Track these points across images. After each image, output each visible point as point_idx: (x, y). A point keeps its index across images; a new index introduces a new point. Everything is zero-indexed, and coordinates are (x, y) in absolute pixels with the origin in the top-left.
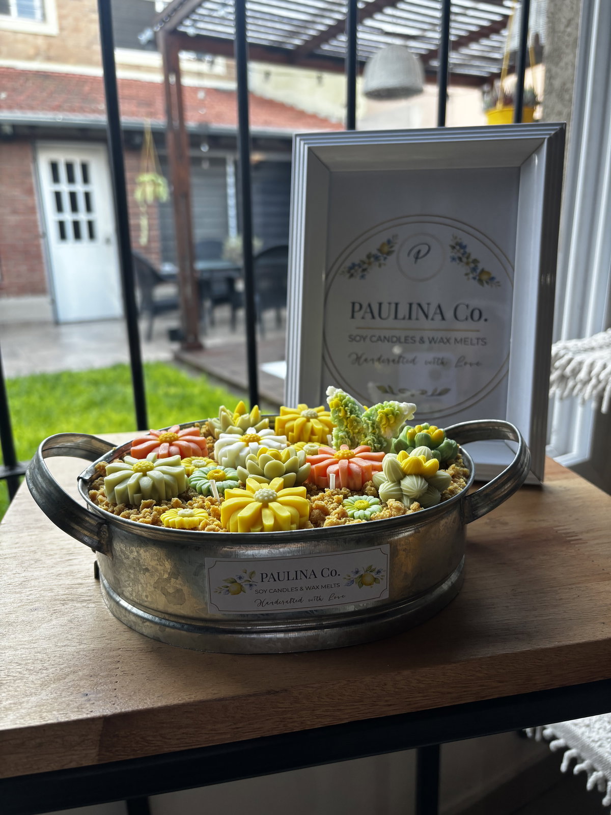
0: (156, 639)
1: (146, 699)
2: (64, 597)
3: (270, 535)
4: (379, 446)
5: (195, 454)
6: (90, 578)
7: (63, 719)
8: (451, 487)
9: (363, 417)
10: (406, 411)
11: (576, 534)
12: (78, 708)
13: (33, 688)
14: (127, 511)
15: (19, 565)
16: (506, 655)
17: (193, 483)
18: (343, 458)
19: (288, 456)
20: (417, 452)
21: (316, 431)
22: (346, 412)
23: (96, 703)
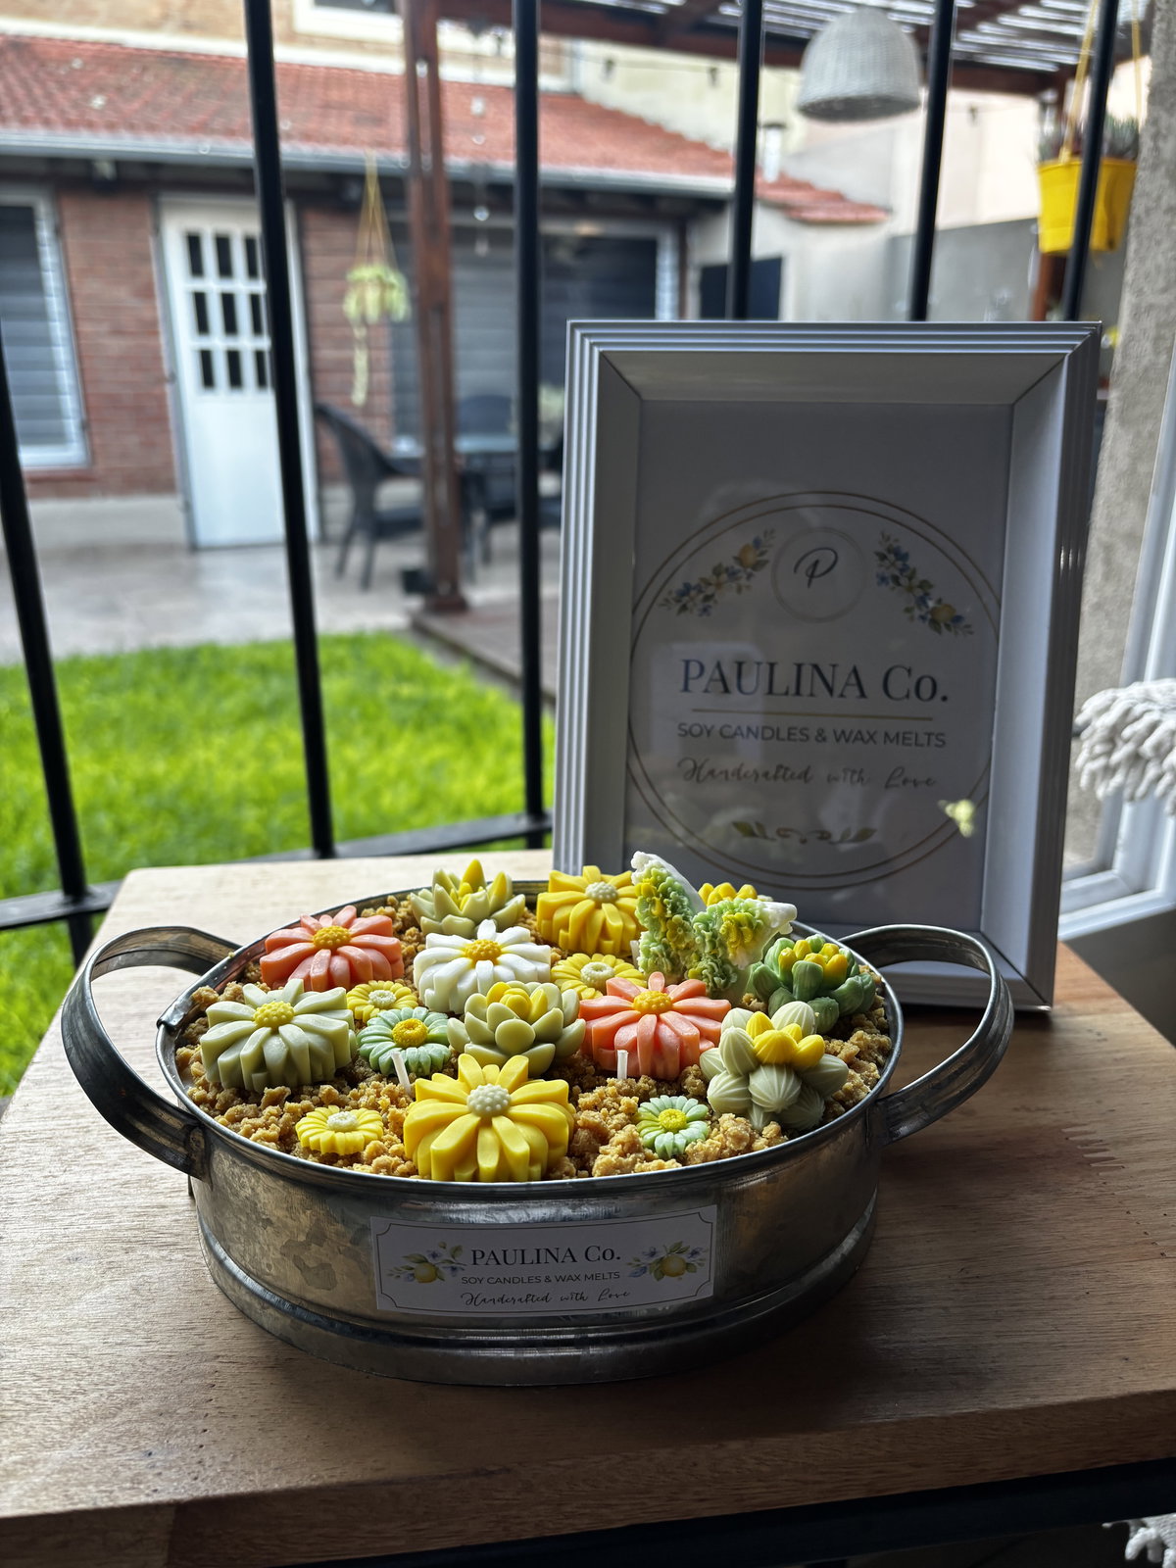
0: (286, 1341)
1: (253, 1473)
2: (129, 1233)
3: (488, 1190)
4: (723, 981)
5: (379, 974)
6: (182, 1194)
7: (104, 1503)
8: (848, 1085)
9: (696, 922)
10: (775, 920)
11: (1102, 1146)
12: (132, 1482)
13: (58, 1432)
14: (239, 1107)
15: (57, 1158)
16: (927, 1421)
17: (366, 1047)
18: (649, 1011)
19: (544, 1009)
20: (787, 1015)
21: (611, 932)
22: (664, 906)
23: (166, 1473)
